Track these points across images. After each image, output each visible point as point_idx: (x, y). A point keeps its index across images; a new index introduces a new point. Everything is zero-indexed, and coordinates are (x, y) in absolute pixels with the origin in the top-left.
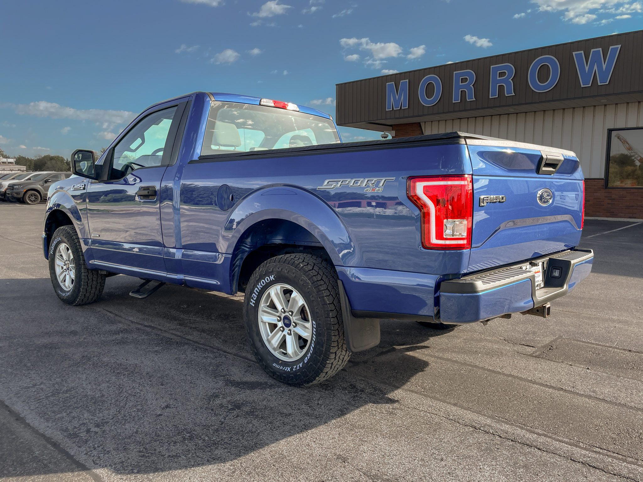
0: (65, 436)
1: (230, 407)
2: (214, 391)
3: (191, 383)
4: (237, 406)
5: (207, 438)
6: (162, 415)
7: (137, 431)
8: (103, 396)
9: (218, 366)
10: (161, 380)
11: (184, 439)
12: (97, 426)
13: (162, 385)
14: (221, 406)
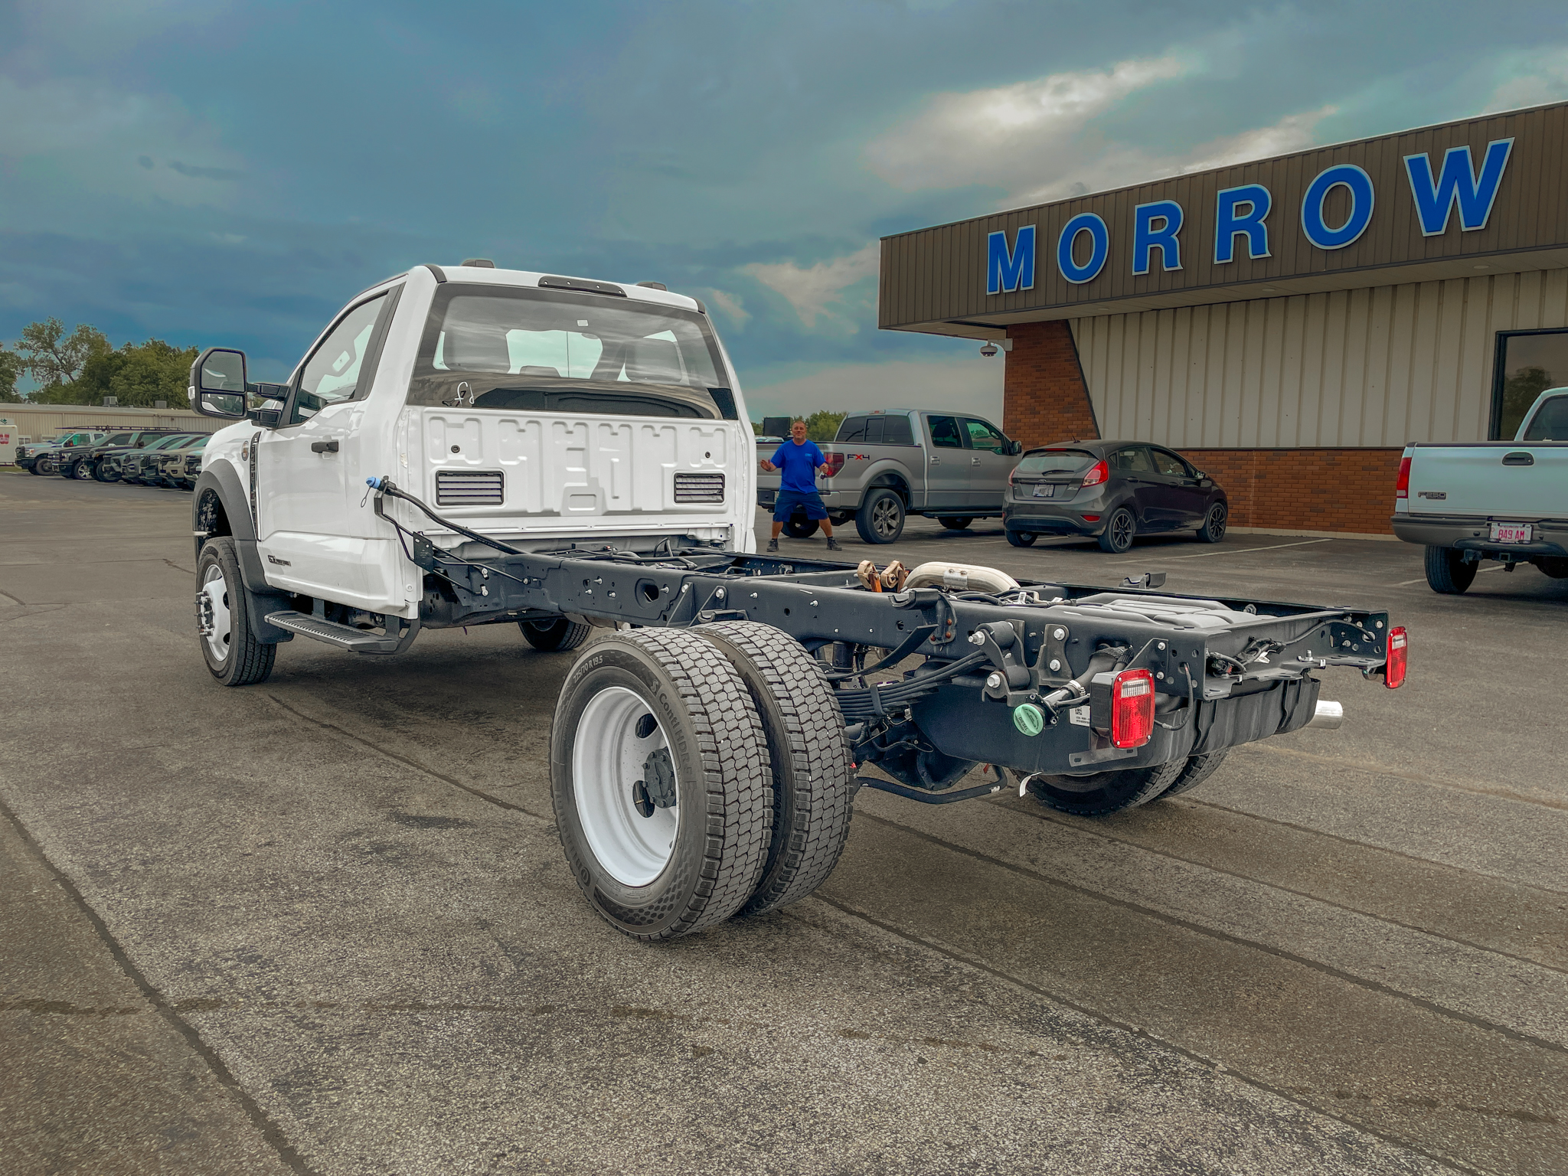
0: (87, 874)
1: (367, 850)
2: (360, 827)
3: (332, 814)
4: (379, 849)
5: (297, 888)
6: (250, 854)
7: (198, 873)
8: (180, 824)
9: (396, 792)
10: (286, 807)
11: (262, 886)
12: (144, 863)
13: (283, 814)
14: (355, 847)
